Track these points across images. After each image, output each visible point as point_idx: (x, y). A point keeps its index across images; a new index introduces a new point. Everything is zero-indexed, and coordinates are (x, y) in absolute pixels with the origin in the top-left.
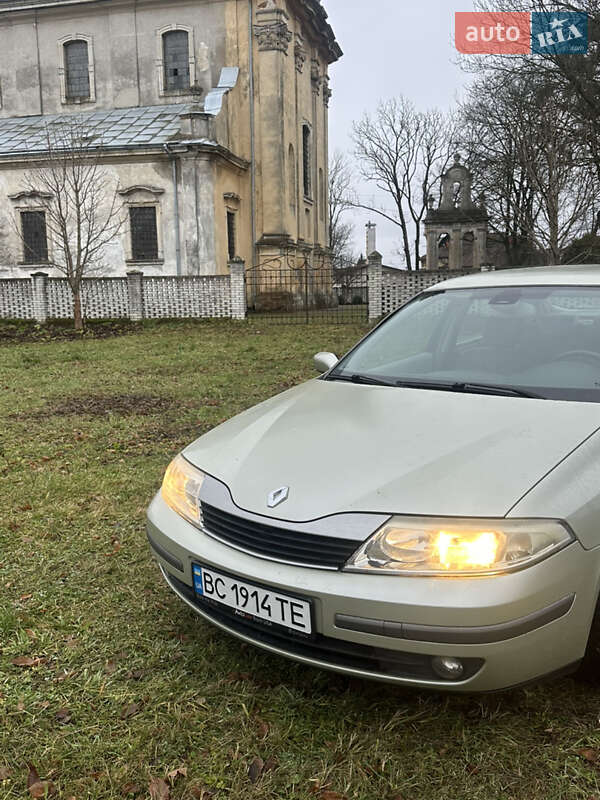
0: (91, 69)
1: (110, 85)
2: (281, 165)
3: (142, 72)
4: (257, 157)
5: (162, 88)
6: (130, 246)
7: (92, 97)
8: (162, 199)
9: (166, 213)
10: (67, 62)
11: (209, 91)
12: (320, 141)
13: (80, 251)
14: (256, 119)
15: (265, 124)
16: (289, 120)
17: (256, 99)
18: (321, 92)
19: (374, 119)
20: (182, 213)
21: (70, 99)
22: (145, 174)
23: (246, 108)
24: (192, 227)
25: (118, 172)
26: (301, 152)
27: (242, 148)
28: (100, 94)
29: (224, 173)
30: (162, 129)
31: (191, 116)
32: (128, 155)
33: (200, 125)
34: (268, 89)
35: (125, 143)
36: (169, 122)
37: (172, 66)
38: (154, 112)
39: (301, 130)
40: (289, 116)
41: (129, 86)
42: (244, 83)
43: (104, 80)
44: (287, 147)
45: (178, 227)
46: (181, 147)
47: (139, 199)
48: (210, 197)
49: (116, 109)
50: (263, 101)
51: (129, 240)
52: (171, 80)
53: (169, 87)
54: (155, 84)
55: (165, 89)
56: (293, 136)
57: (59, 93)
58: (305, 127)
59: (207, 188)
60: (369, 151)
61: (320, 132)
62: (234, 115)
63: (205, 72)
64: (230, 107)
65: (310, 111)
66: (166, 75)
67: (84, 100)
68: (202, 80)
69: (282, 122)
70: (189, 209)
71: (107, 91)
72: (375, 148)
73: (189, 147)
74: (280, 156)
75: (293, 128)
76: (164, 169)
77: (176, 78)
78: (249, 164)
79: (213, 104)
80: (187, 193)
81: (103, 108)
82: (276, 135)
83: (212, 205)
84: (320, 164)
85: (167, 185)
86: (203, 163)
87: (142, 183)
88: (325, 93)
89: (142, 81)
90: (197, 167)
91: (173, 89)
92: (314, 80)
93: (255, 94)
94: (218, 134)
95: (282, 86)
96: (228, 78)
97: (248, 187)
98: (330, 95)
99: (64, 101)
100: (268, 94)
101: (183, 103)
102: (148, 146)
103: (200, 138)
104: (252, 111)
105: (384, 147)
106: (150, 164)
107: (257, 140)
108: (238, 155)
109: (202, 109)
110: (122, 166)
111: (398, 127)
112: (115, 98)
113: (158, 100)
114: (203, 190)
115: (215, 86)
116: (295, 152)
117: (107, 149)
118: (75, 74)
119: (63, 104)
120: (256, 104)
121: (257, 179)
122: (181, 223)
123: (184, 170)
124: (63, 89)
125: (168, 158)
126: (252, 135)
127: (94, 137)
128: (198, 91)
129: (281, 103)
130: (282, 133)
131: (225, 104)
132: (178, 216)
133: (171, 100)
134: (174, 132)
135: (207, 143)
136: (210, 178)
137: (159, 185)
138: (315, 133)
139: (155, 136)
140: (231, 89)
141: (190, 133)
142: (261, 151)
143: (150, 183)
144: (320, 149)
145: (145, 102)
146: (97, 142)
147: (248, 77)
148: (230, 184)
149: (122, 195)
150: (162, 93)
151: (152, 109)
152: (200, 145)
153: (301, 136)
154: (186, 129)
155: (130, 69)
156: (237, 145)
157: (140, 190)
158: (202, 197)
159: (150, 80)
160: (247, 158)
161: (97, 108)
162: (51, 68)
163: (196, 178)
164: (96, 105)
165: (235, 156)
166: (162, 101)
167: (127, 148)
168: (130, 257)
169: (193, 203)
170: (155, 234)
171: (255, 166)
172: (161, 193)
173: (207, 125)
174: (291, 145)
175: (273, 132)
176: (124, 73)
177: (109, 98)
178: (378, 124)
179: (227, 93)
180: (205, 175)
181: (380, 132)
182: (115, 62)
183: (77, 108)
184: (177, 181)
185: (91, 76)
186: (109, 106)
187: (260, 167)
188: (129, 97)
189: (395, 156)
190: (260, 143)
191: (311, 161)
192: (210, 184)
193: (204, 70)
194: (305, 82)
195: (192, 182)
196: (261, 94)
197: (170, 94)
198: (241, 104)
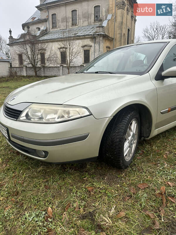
0: (77, 17)
1: (82, 21)
3: (89, 17)
4: (115, 37)
5: (93, 21)
6: (83, 59)
7: (77, 24)
8: (91, 48)
9: (92, 51)
10: (72, 16)
11: (104, 21)
12: (132, 33)
13: (70, 60)
14: (116, 27)
15: (118, 28)
16: (124, 27)
17: (116, 22)
18: (134, 20)
19: (149, 28)
20: (96, 51)
21: (73, 25)
22: (88, 42)
23: (113, 24)
24: (98, 55)
25: (82, 42)
26: (127, 35)
27: (112, 35)
28: (79, 23)
29: (107, 41)
30: (93, 31)
31: (99, 27)
32: (84, 37)
33: (101, 29)
34: (119, 19)
35: (83, 34)
36: (94, 29)
37: (96, 15)
38: (91, 27)
39: (127, 30)
40: (124, 26)
41: (86, 21)
42: (113, 18)
43: (80, 19)
44: (123, 34)
45: (94, 55)
46: (96, 35)
47: (86, 48)
48: (103, 47)
49: (83, 26)
50: (118, 23)
51: (83, 58)
52: (96, 18)
53: (95, 20)
54: (92, 20)
55: (94, 21)
56: (125, 31)
57: (70, 23)
58: (128, 29)
59: (102, 45)
61: (133, 31)
62: (110, 27)
63: (104, 16)
64: (109, 25)
65: (130, 26)
66: (95, 18)
67: (76, 25)
68: (103, 18)
69: (122, 28)
70: (97, 50)
72: (148, 35)
73: (98, 35)
74: (121, 37)
75: (125, 30)
76: (92, 40)
77: (98, 19)
78: (113, 39)
79: (105, 24)
80: (97, 46)
81: (80, 26)
82: (120, 31)
83: (103, 49)
84: (132, 39)
85: (93, 44)
86: (101, 38)
87: (87, 44)
88: (135, 20)
89: (89, 19)
90: (100, 39)
91: (96, 21)
92: (132, 17)
93: (116, 21)
94: (106, 31)
95: (123, 19)
96: (109, 17)
97: (112, 45)
98: (136, 21)
99: (71, 25)
100: (119, 21)
101: (98, 24)
102: (89, 35)
103: (101, 32)
105: (151, 35)
106: (89, 39)
107: (115, 33)
108: (110, 37)
109: (102, 25)
110: (83, 40)
111: (155, 30)
112: (83, 24)
113: (92, 24)
114: (101, 45)
115: (106, 19)
116: (125, 35)
117: (79, 36)
118: (74, 18)
119: (71, 26)
120: (116, 23)
121: (115, 42)
122: (95, 54)
123: (97, 40)
124: (71, 22)
125: (93, 38)
126: (114, 31)
127: (77, 33)
128: (101, 21)
129: (122, 23)
130: (122, 31)
131: (108, 24)
132: (95, 52)
133: (95, 23)
134: (95, 32)
135: (103, 33)
136: (103, 42)
137: (91, 45)
138: (131, 30)
139: (91, 32)
140: (110, 20)
141: (98, 31)
142: (116, 35)
143: (89, 44)
144: (132, 35)
145: (89, 24)
146: (77, 34)
147: (114, 16)
148: (108, 44)
149: (83, 47)
150: (93, 22)
151: (91, 26)
152: (101, 34)
153: (127, 31)
154: (98, 30)
155: (86, 16)
156: (110, 34)
157: (86, 46)
158: (100, 47)
159: (91, 19)
160: (113, 37)
161: (79, 27)
162: (69, 17)
163: (99, 42)
164: (78, 26)
165: (109, 37)
166: (94, 24)
167: (84, 36)
168: (84, 62)
169: (98, 49)
170: (89, 56)
171: (114, 39)
172: (91, 46)
173: (103, 29)
174: (124, 34)
175: (119, 30)
176: (85, 17)
177: (81, 24)
178: (150, 29)
179: (109, 21)
180: (102, 42)
181: (150, 31)
182: (83, 15)
183: (74, 27)
184: (95, 43)
185: (77, 18)
186: (81, 26)
187: (116, 40)
188: (86, 23)
189: (154, 37)
190: (116, 33)
191: (129, 38)
192: (103, 44)
193: (103, 15)
194: (129, 17)
195: (98, 43)
196: (117, 21)
197: (95, 22)
198: (112, 23)
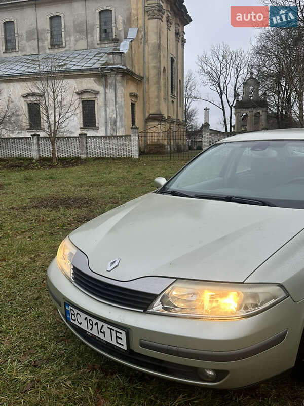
0: (63, 30)
1: (72, 38)
2: (159, 78)
3: (88, 31)
4: (147, 74)
5: (99, 39)
6: (82, 120)
7: (64, 45)
8: (98, 97)
9: (100, 104)
10: (51, 27)
11: (122, 41)
12: (180, 66)
13: (55, 123)
14: (146, 55)
15: (151, 57)
16: (164, 55)
17: (147, 44)
18: (180, 40)
19: (209, 54)
20: (108, 104)
21: (53, 46)
22: (89, 83)
23: (141, 49)
24: (113, 111)
25: (76, 82)
26: (170, 71)
27: (139, 70)
28: (67, 43)
29: (130, 83)
30: (99, 60)
31: (113, 53)
32: (81, 74)
33: (117, 58)
34: (152, 39)
35: (79, 68)
36: (102, 57)
37: (104, 28)
38: (95, 52)
39: (170, 60)
40: (163, 53)
41: (82, 39)
42: (140, 36)
43: (70, 36)
44: (162, 69)
45: (106, 110)
46: (108, 70)
47: (86, 97)
48: (122, 95)
49: (76, 50)
50: (150, 45)
51: (82, 117)
52: (104, 35)
53: (102, 38)
54: (95, 37)
56: (165, 63)
57: (47, 43)
58: (172, 59)
59: (121, 90)
60: (206, 71)
61: (180, 61)
62: (135, 53)
63: (120, 31)
64: (133, 48)
65: (175, 50)
66: (101, 33)
67: (60, 46)
68: (119, 35)
69: (160, 56)
70: (111, 101)
71: (71, 42)
72: (209, 69)
73: (112, 69)
74: (159, 74)
75: (166, 59)
76: (99, 81)
77: (106, 34)
78: (143, 78)
79: (124, 47)
80: (110, 94)
81: (69, 50)
82: (157, 63)
83: (123, 99)
84: (180, 78)
85: (100, 89)
86: (119, 77)
87: (88, 88)
88: (182, 41)
89: (89, 36)
90: (116, 80)
91: (104, 40)
92: (177, 34)
93: (146, 41)
94: (127, 62)
95: (160, 38)
96: (132, 33)
97: (142, 90)
98: (185, 42)
99: (49, 47)
100: (153, 42)
101: (109, 47)
102: (91, 69)
103: (117, 64)
104: (144, 51)
105: (214, 68)
106: (92, 79)
107: (147, 66)
108: (137, 73)
109: (119, 50)
110: (79, 80)
111: (221, 58)
112: (75, 45)
113: (96, 46)
114: (119, 92)
115: (125, 38)
116: (167, 71)
117: (70, 71)
118: (55, 33)
119: (49, 49)
120: (147, 47)
121: (147, 86)
122: (108, 109)
123: (109, 81)
124: (49, 40)
125: (101, 75)
126: (145, 63)
127: (64, 65)
128: (117, 41)
129: (159, 45)
130: (160, 62)
131: (131, 47)
132: (106, 105)
133: (103, 45)
134: (104, 62)
135: (121, 67)
136: (123, 86)
137: (96, 89)
138: (177, 61)
139: (95, 64)
140: (134, 39)
141: (112, 62)
142: (149, 72)
143: (92, 88)
144: (180, 70)
145: (90, 47)
146: (66, 67)
147: (142, 33)
148: (132, 88)
149: (79, 94)
150: (99, 42)
151: (94, 50)
152: (117, 68)
153: (170, 63)
154: (110, 60)
155: (83, 30)
156: (136, 68)
157: (87, 92)
158: (118, 95)
159: (92, 35)
160: (142, 75)
161: (66, 50)
162: (43, 30)
163: (115, 86)
164: (66, 49)
165: (135, 74)
166: (99, 46)
167: (80, 70)
168: (82, 126)
169: (114, 99)
170: (95, 114)
171: (145, 79)
172: (97, 93)
173: (121, 58)
174: (164, 68)
175: (155, 61)
176: (80, 32)
177: (72, 45)
178: (211, 57)
179: (131, 41)
180: (120, 84)
181: (212, 61)
182: (75, 27)
183: (56, 50)
184: (106, 87)
185: (63, 34)
186: (72, 49)
187: (148, 80)
188: (82, 44)
189: (219, 73)
191: (175, 76)
192: (122, 88)
193: (120, 29)
194: (172, 35)
195: (113, 88)
196: (149, 42)
197: (103, 42)
198: (139, 47)
